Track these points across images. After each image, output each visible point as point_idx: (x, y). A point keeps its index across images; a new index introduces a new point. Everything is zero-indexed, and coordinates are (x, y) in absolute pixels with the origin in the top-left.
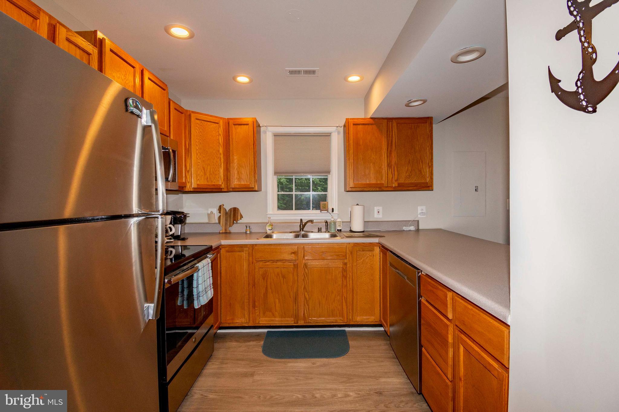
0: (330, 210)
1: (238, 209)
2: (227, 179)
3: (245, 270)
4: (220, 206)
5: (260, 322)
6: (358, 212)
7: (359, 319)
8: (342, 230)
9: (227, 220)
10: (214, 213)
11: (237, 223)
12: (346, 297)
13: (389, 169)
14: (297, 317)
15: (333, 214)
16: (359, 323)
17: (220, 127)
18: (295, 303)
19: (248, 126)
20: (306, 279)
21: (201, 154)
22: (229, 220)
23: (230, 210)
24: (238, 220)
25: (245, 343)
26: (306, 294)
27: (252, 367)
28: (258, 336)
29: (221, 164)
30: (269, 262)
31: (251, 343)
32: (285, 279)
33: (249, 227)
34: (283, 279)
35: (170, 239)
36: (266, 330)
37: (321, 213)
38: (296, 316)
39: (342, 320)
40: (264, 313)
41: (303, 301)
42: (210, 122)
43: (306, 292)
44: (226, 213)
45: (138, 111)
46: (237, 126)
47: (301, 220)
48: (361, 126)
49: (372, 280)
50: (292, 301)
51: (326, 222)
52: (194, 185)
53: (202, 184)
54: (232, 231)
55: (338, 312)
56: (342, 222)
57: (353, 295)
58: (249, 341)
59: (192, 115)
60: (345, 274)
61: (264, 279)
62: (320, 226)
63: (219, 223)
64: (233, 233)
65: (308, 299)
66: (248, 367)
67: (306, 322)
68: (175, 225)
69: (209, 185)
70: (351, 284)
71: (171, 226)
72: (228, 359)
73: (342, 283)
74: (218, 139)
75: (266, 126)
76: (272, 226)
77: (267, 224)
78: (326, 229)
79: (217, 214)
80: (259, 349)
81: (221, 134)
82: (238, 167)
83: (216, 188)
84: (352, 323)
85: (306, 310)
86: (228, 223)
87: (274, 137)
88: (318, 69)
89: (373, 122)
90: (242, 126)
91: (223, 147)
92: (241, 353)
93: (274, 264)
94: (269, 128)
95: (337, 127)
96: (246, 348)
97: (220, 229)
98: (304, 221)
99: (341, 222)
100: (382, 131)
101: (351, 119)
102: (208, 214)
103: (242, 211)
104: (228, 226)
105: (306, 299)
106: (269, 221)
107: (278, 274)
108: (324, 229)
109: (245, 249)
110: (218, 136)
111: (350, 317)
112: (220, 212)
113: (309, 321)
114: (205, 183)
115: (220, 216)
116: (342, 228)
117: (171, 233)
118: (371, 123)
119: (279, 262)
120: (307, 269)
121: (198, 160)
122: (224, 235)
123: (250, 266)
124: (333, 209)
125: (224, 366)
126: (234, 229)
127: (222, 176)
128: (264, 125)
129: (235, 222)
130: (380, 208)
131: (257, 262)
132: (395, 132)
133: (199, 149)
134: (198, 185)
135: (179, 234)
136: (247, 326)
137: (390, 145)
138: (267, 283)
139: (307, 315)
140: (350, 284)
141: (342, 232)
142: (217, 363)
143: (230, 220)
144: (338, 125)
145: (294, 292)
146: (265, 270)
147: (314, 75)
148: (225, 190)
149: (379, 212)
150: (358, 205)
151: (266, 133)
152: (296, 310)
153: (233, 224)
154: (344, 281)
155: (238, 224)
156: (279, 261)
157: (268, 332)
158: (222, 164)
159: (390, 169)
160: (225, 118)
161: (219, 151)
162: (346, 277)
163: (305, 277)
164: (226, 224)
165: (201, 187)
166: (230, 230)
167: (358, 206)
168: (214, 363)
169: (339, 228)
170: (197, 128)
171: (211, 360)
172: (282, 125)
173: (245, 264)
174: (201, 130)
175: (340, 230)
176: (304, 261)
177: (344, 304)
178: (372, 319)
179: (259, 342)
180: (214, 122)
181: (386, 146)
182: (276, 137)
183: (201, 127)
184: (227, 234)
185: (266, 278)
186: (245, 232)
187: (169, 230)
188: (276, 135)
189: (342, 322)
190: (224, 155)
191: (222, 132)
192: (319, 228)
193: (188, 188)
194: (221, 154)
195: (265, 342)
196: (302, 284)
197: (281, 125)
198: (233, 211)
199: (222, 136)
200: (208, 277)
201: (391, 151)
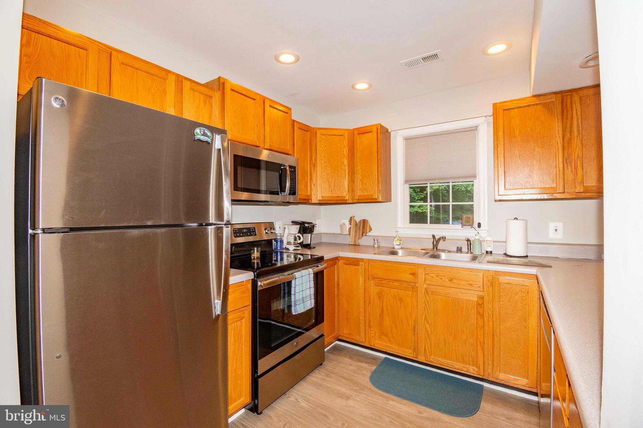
0: (476, 225)
1: (367, 221)
2: (352, 190)
3: (360, 286)
4: (351, 218)
5: (375, 345)
6: (516, 228)
7: (502, 377)
8: (492, 253)
9: (357, 232)
10: (346, 224)
11: (366, 235)
12: (482, 341)
13: (567, 166)
14: (416, 349)
15: (480, 230)
16: (504, 382)
17: (345, 139)
18: (414, 335)
19: (372, 134)
20: (427, 307)
21: (326, 167)
22: (358, 231)
23: (360, 221)
24: (367, 233)
25: (358, 362)
26: (427, 325)
27: (352, 389)
28: (374, 359)
29: (345, 176)
30: (384, 281)
31: (363, 365)
32: (402, 303)
33: (377, 240)
34: (401, 303)
35: (297, 247)
36: (384, 356)
37: (463, 228)
38: (414, 349)
39: (476, 371)
40: (380, 337)
41: (424, 333)
42: (335, 135)
43: (427, 324)
44: (356, 224)
45: (206, 138)
46: (361, 135)
47: (434, 236)
48: (516, 110)
49: (526, 328)
50: (410, 330)
51: (468, 240)
52: (319, 198)
53: (327, 196)
54: (361, 244)
55: (471, 359)
56: (493, 241)
57: (493, 341)
58: (362, 362)
59: (318, 131)
60: (481, 311)
61: (379, 298)
62: (460, 244)
63: (349, 234)
64: (362, 245)
65: (430, 332)
66: (349, 389)
67: (427, 360)
68: (304, 235)
69: (333, 197)
70: (491, 327)
71: (300, 235)
72: (334, 373)
73: (477, 322)
74: (343, 151)
75: (395, 131)
76: (400, 241)
77: (395, 238)
78: (468, 249)
79: (348, 226)
80: (368, 374)
81: (346, 146)
82: (362, 177)
83: (340, 199)
84: (491, 379)
85: (428, 346)
86: (358, 236)
87: (405, 142)
88: (440, 50)
89: (537, 100)
90: (367, 134)
91: (347, 158)
92: (348, 372)
93: (390, 284)
94: (399, 131)
95: (486, 116)
96: (355, 368)
97: (349, 240)
98: (437, 238)
99: (491, 241)
100: (552, 110)
101: (500, 103)
102: (341, 225)
103: (371, 223)
104: (357, 238)
105: (427, 332)
106: (396, 235)
107: (395, 295)
108: (465, 249)
109: (361, 263)
110: (343, 148)
111: (490, 371)
112: (350, 224)
113: (431, 359)
114: (330, 195)
115: (351, 227)
116: (493, 249)
117: (299, 242)
118: (533, 103)
119: (396, 283)
120: (429, 296)
121: (323, 174)
122: (353, 247)
123: (366, 282)
124: (479, 225)
125: (328, 379)
126: (364, 241)
127: (347, 187)
128: (393, 130)
129: (364, 234)
130: (560, 226)
131: (373, 279)
132: (576, 109)
133: (324, 163)
134: (322, 197)
135: (309, 243)
136: (363, 345)
137: (568, 129)
138: (383, 303)
139: (429, 352)
140: (489, 326)
141: (492, 254)
142: (323, 374)
143: (359, 233)
144: (486, 115)
145: (413, 321)
146: (381, 288)
147: (438, 60)
148: (351, 201)
149: (556, 230)
150: (516, 219)
151: (396, 138)
152: (414, 342)
153: (362, 237)
154: (479, 320)
155: (367, 237)
156: (396, 281)
157: (386, 358)
158: (347, 176)
159: (569, 167)
160: (351, 129)
161: (343, 163)
162: (482, 316)
163: (425, 304)
164: (355, 236)
165: (325, 199)
166: (360, 242)
167: (516, 221)
168: (321, 372)
169: (489, 249)
170: (322, 143)
171: (320, 369)
172: (413, 127)
173: (360, 279)
174: (326, 144)
175: (491, 252)
176: (425, 286)
177: (480, 351)
178: (522, 382)
179: (371, 366)
180: (339, 134)
181: (561, 132)
182: (408, 140)
183: (326, 141)
184: (355, 246)
185: (382, 298)
186: (373, 245)
187: (298, 238)
188: (407, 139)
189: (476, 373)
190: (349, 167)
191: (347, 143)
192: (458, 247)
193: (314, 200)
194: (345, 166)
195: (377, 368)
196: (423, 313)
197: (411, 127)
198: (362, 223)
199: (346, 147)
200: (308, 287)
201: (570, 139)
